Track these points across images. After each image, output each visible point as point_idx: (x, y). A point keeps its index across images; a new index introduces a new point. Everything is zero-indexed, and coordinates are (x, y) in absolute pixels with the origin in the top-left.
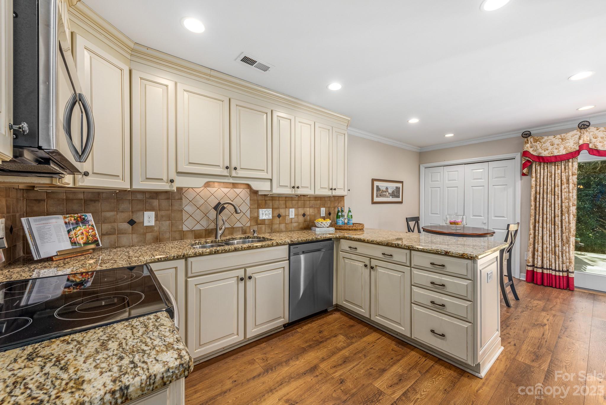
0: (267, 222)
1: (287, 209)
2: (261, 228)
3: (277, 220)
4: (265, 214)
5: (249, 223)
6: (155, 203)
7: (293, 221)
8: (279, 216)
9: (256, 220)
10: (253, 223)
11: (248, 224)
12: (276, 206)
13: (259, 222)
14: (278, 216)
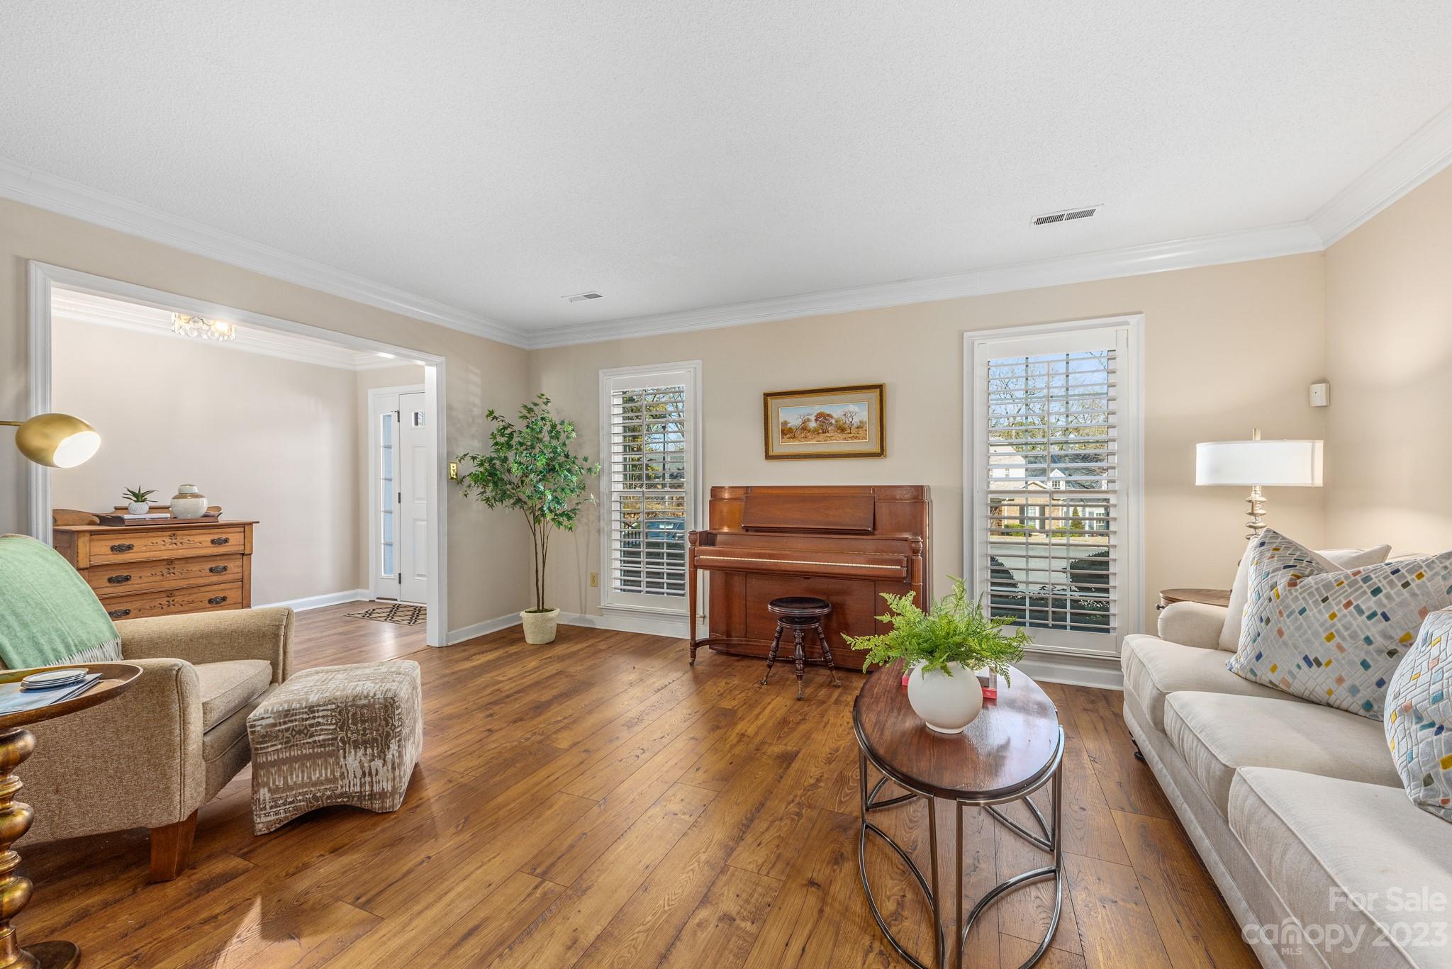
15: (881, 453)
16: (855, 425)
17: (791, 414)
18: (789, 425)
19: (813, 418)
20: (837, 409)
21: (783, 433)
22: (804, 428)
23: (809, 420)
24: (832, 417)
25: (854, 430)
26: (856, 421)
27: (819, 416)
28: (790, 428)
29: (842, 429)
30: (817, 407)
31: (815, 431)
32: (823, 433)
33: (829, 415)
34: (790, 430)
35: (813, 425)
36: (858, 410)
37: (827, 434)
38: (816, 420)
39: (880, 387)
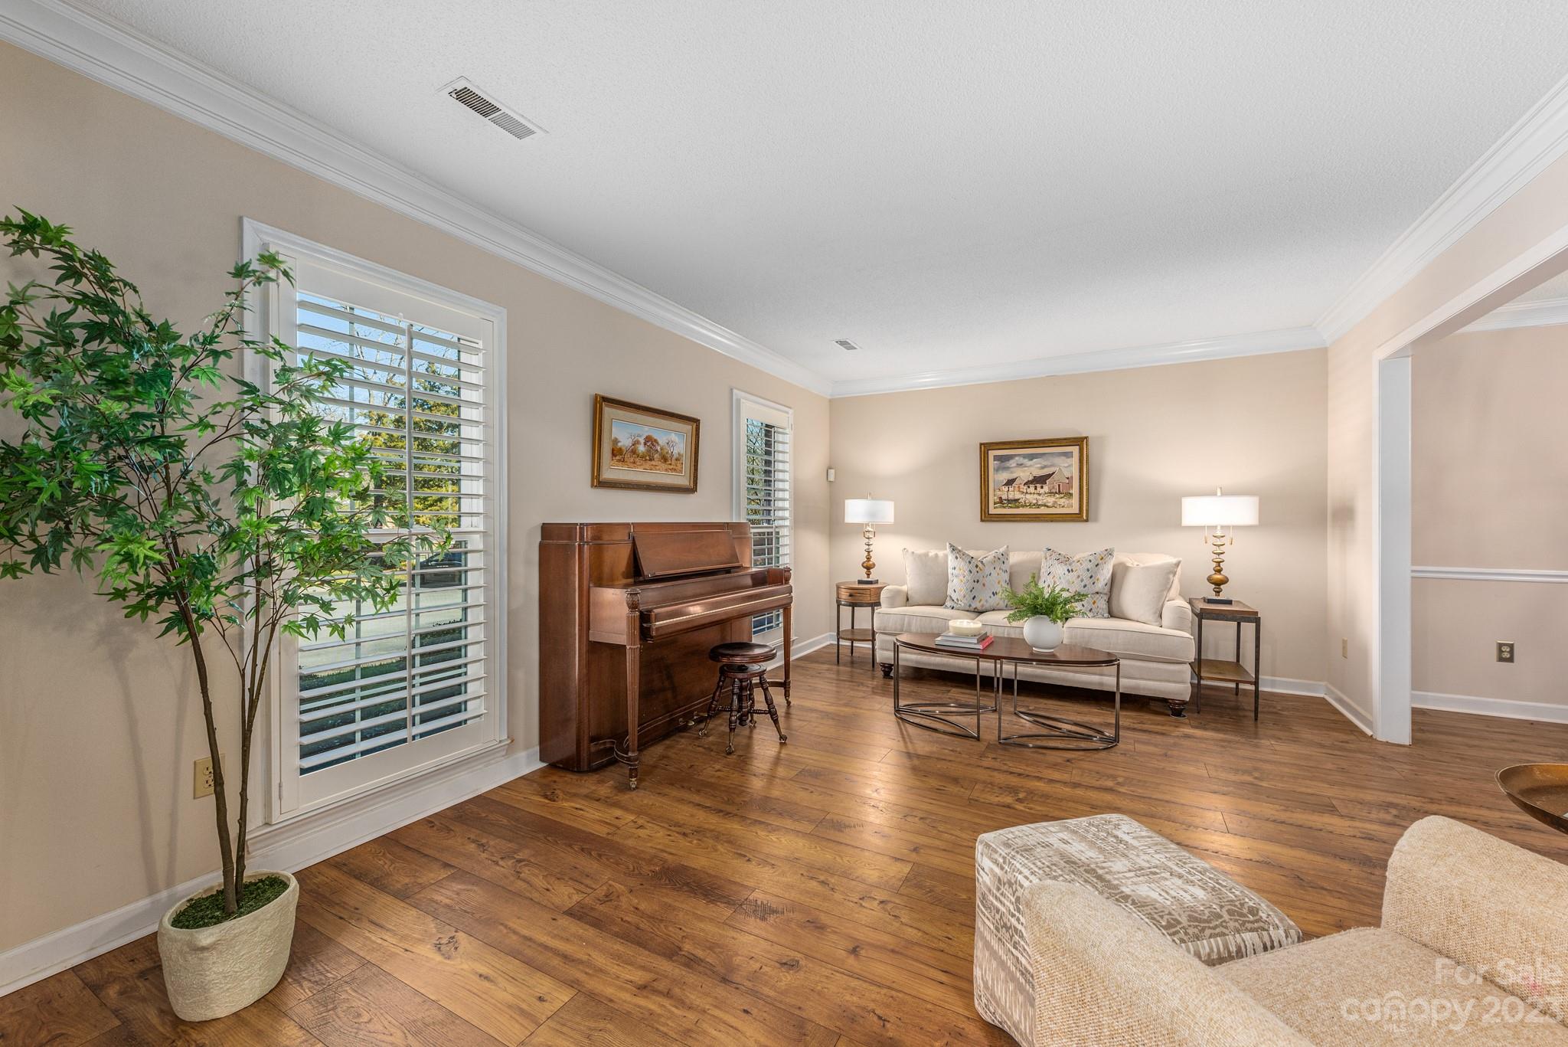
15: (694, 490)
16: (675, 457)
17: (623, 431)
18: (619, 444)
19: (642, 441)
20: (661, 435)
21: (614, 454)
22: (633, 451)
23: (638, 442)
24: (658, 443)
25: (673, 462)
26: (675, 451)
27: (648, 439)
28: (620, 449)
29: (665, 459)
30: (646, 428)
31: (643, 457)
32: (650, 460)
33: (656, 441)
34: (620, 451)
35: (641, 449)
36: (678, 441)
37: (653, 463)
38: (645, 444)
39: (697, 422)
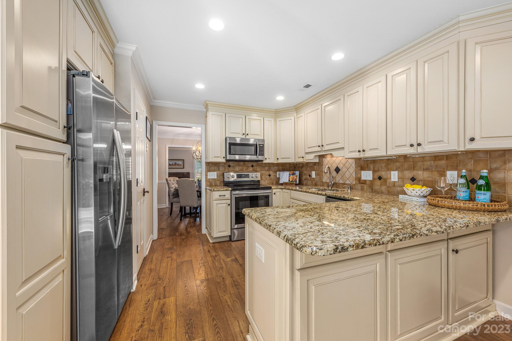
0: (368, 182)
1: (389, 172)
2: (363, 187)
3: (378, 182)
4: (367, 175)
5: (355, 181)
6: (315, 167)
7: (396, 184)
8: (380, 178)
9: (359, 180)
10: (357, 182)
11: (354, 183)
12: (376, 169)
13: (361, 182)
14: (378, 178)
15: (184, 168)
20: (178, 162)
22: (172, 164)
26: (180, 164)
29: (178, 165)
31: (174, 165)
34: (170, 165)
35: (174, 164)
36: (180, 163)
39: (184, 160)
